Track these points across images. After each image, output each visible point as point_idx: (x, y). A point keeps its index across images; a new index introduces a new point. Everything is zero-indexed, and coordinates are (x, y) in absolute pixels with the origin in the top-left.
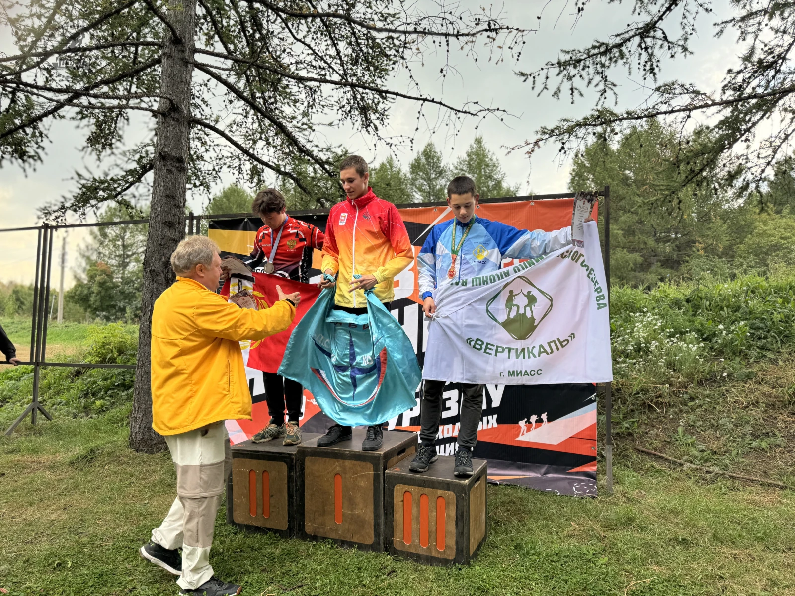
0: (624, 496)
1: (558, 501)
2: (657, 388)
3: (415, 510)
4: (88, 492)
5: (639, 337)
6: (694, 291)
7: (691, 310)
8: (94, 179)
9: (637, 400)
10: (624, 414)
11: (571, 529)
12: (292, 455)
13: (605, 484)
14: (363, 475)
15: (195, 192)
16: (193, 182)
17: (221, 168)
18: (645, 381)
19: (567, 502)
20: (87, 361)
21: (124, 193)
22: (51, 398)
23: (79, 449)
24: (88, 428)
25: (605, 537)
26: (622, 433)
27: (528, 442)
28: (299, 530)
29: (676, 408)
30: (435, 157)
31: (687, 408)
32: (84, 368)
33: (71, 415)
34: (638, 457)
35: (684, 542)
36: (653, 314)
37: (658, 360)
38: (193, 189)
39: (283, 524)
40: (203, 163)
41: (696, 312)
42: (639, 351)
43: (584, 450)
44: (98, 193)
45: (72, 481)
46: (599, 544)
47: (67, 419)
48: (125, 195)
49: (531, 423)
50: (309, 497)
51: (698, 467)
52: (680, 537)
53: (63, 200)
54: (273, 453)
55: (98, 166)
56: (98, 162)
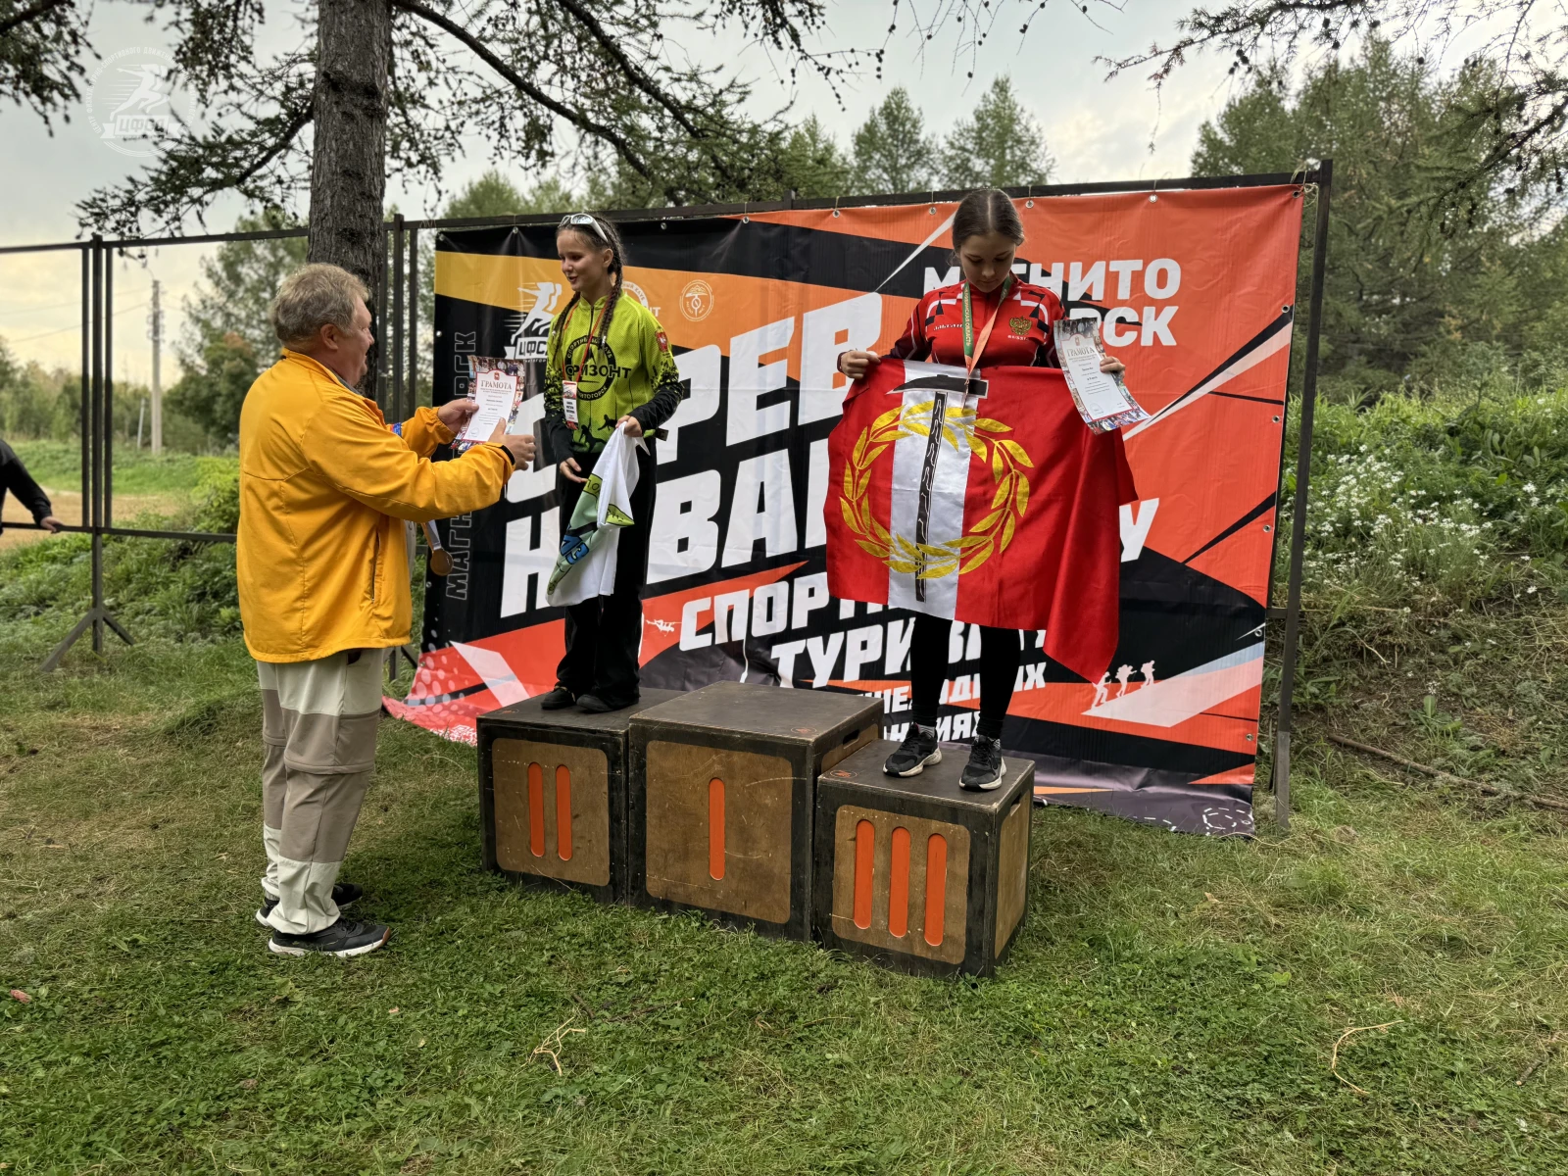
0: (1313, 839)
1: (1172, 844)
2: (1383, 613)
3: (879, 860)
4: (202, 793)
5: (1348, 506)
6: (1469, 410)
7: (1460, 450)
8: (192, 138)
9: (1339, 637)
10: (1308, 667)
11: (1205, 905)
12: (617, 734)
13: (1273, 811)
14: (769, 783)
15: (410, 177)
16: (402, 154)
17: (462, 124)
18: (1357, 598)
19: (1194, 848)
20: (198, 529)
21: (258, 172)
22: (132, 600)
23: (184, 706)
24: (206, 663)
25: (1278, 926)
26: (1304, 706)
27: (1110, 720)
28: (633, 888)
29: (1421, 656)
30: (908, 119)
31: (1444, 657)
32: (195, 541)
33: (173, 635)
34: (1336, 756)
35: (1453, 944)
36: (1379, 459)
37: (1387, 555)
38: (406, 170)
39: (599, 874)
40: (423, 111)
41: (1470, 456)
42: (1346, 536)
43: (1230, 739)
44: (203, 170)
45: (169, 770)
46: (1266, 941)
47: (165, 644)
48: (262, 177)
49: (1118, 681)
50: (654, 822)
51: (1466, 781)
52: (1445, 932)
53: (130, 186)
54: (577, 730)
55: (203, 115)
56: (202, 106)
